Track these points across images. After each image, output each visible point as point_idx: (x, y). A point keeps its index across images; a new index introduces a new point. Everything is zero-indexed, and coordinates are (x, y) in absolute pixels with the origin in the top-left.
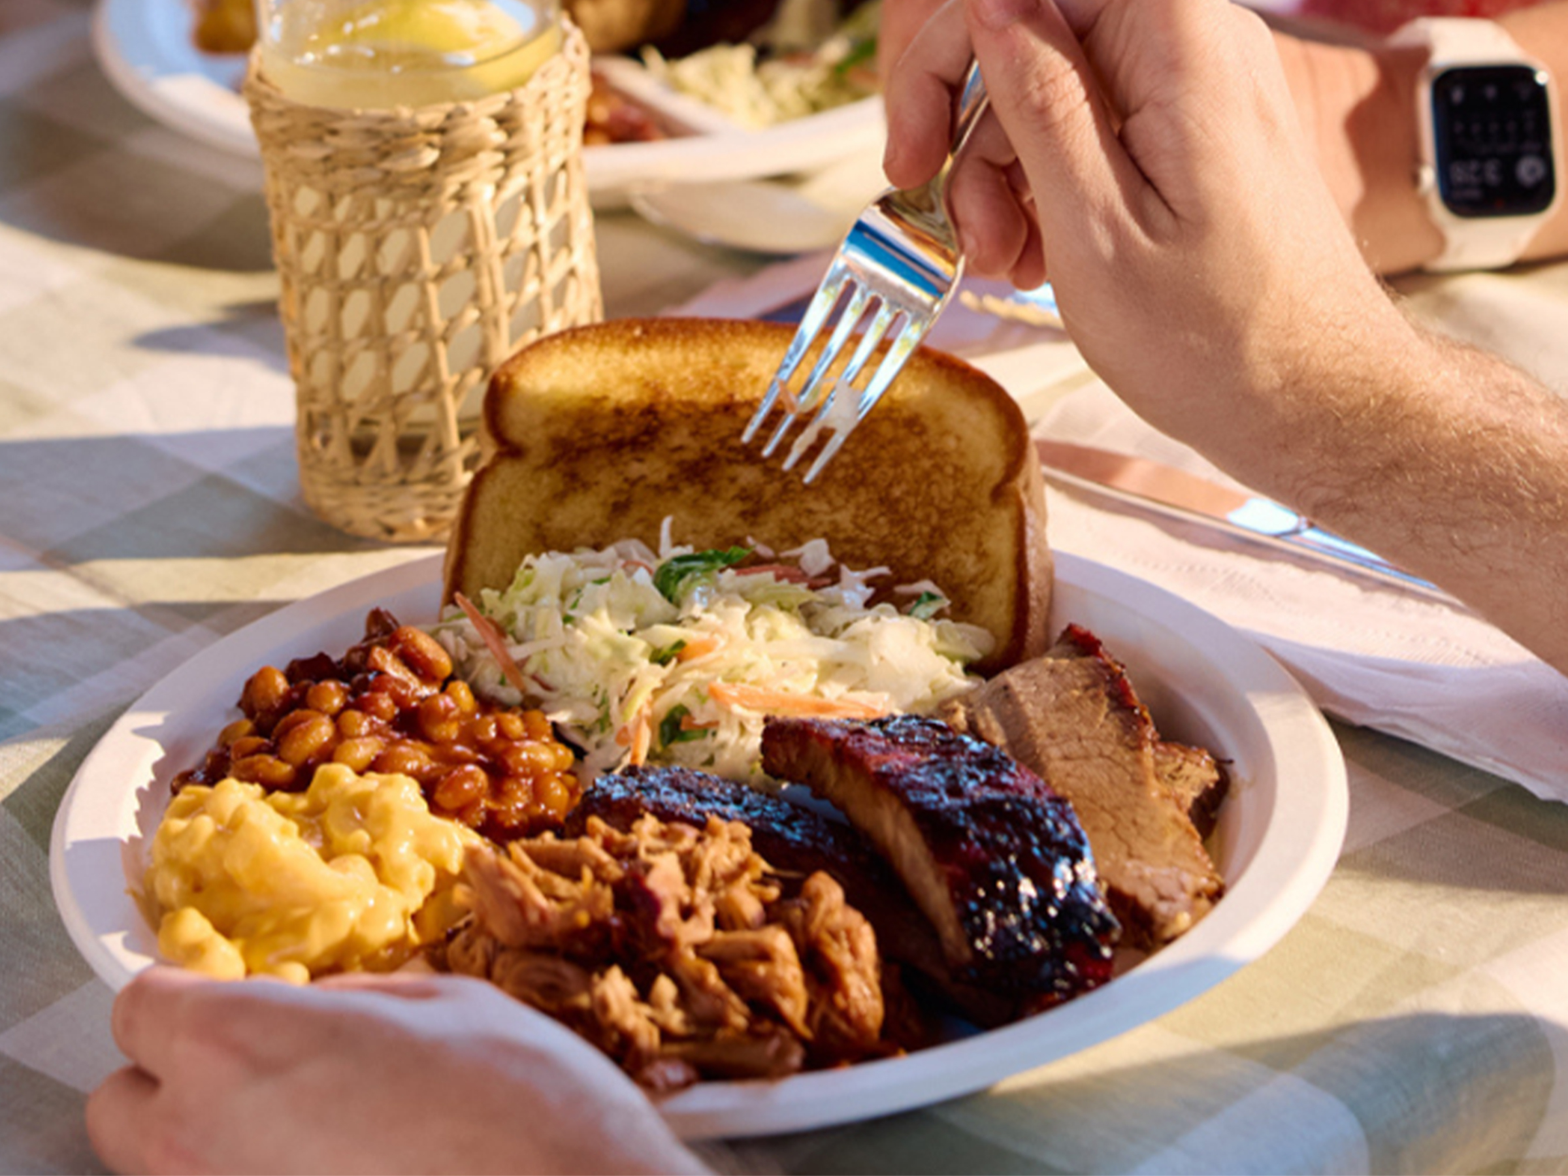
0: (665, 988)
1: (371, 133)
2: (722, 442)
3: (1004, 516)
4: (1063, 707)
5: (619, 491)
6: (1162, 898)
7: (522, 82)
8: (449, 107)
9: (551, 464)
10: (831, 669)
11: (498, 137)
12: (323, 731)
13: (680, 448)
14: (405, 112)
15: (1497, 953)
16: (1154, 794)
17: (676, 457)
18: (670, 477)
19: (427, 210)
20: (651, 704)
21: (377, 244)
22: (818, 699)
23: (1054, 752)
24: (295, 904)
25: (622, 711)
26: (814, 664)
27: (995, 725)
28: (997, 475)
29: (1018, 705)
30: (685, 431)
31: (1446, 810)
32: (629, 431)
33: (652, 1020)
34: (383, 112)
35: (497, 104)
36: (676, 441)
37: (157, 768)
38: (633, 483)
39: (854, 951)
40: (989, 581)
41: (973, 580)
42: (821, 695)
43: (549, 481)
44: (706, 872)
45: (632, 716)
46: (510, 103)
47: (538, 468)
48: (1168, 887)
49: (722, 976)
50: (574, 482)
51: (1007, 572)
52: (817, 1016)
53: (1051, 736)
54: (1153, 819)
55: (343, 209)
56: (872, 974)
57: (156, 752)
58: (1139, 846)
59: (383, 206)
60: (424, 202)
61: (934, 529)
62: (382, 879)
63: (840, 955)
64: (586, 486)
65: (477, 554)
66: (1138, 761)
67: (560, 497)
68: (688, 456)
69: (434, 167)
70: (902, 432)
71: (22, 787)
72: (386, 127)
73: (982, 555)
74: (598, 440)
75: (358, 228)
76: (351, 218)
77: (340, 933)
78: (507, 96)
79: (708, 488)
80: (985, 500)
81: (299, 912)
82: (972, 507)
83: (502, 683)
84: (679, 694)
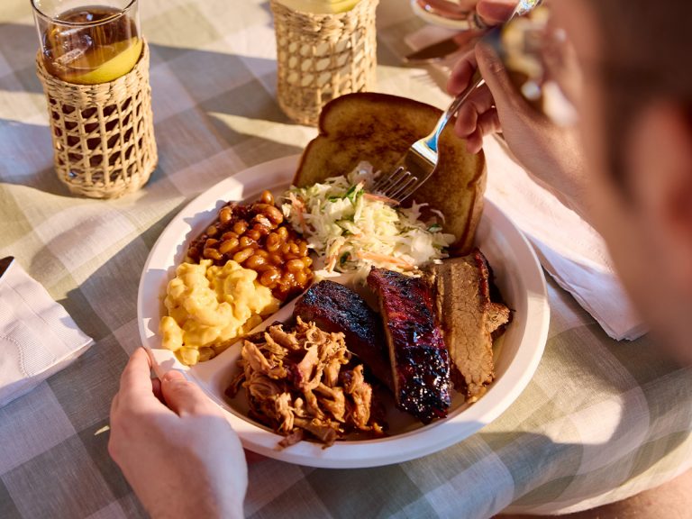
0: (299, 402)
1: (300, 19)
2: (391, 142)
3: (470, 194)
4: (464, 287)
5: (354, 154)
6: (473, 382)
7: (351, 8)
8: (325, 15)
9: (336, 140)
10: (399, 246)
11: (342, 25)
12: (235, 243)
13: (377, 142)
14: (311, 15)
15: (577, 410)
16: (483, 333)
17: (376, 145)
18: (372, 152)
19: (316, 42)
20: (339, 250)
21: (300, 46)
22: (392, 258)
23: (456, 306)
24: (203, 324)
25: (330, 250)
26: (394, 244)
27: (442, 286)
28: (472, 177)
29: (451, 280)
30: (381, 135)
31: (583, 324)
32: (364, 132)
33: (293, 412)
34: (305, 13)
35: (342, 16)
36: (377, 139)
37: (188, 236)
38: (359, 151)
39: (363, 399)
40: (459, 216)
41: (455, 213)
42: (393, 255)
43: (334, 146)
44: (325, 355)
45: (332, 254)
46: (346, 16)
47: (332, 141)
48: (476, 378)
49: (318, 402)
50: (342, 148)
51: (466, 214)
52: (348, 416)
53: (458, 298)
54: (480, 344)
55: (291, 34)
56: (368, 405)
57: (189, 229)
58: (472, 354)
59: (303, 38)
60: (315, 39)
61: (449, 190)
62: (234, 315)
63: (358, 400)
64: (345, 150)
65: (306, 168)
66: (481, 318)
67: (336, 152)
68: (379, 145)
69: (319, 32)
70: (447, 151)
71: (148, 230)
72: (304, 19)
73: (460, 205)
74: (353, 134)
75: (295, 41)
76: (293, 38)
77: (213, 338)
78: (344, 14)
79: (383, 158)
80: (466, 186)
81: (204, 327)
82: (461, 186)
83: (299, 226)
84: (349, 248)
